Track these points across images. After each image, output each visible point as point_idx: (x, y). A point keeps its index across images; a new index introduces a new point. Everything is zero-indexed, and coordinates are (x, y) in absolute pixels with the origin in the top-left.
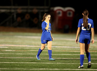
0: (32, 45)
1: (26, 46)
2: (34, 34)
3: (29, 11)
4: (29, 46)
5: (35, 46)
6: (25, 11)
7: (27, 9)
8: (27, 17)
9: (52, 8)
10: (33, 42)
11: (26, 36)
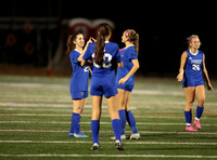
0: (22, 102)
1: (9, 104)
2: (26, 78)
3: (15, 27)
4: (14, 105)
5: (28, 105)
6: (6, 27)
7: (11, 23)
8: (11, 41)
9: (64, 22)
10: (24, 96)
11: (9, 81)
